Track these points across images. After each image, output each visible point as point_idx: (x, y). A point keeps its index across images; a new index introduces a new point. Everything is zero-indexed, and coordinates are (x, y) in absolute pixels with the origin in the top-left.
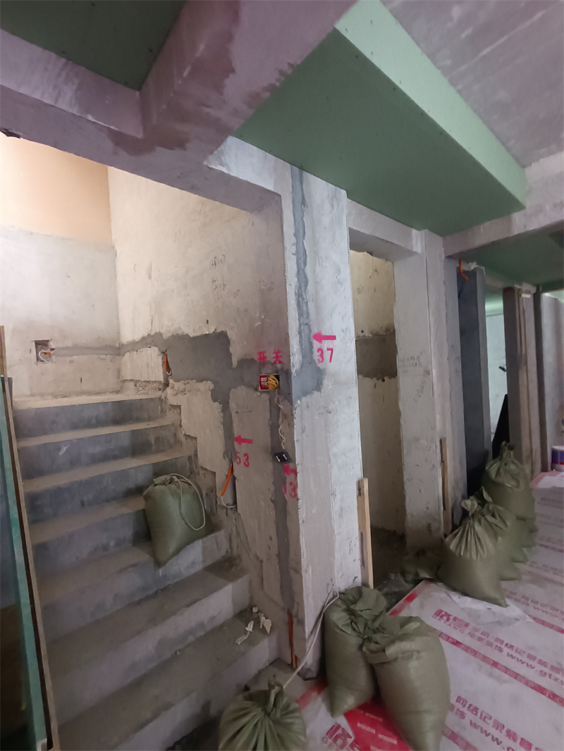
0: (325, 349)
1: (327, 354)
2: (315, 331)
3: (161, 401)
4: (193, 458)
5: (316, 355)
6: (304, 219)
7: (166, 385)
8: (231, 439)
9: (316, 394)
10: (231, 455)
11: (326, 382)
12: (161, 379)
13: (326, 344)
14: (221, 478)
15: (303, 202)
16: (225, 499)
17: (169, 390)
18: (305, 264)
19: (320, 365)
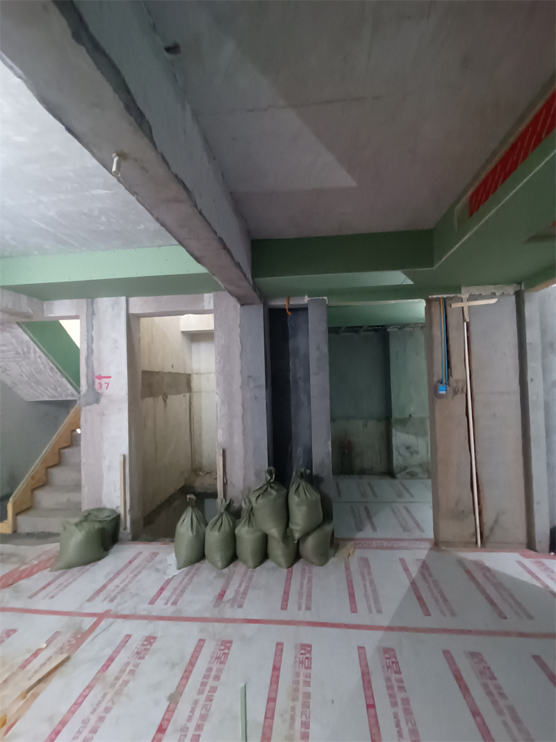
0: (103, 383)
1: (104, 386)
2: (97, 374)
5: (97, 386)
6: (93, 322)
9: (95, 405)
11: (103, 400)
13: (104, 381)
15: (93, 313)
18: (92, 342)
19: (100, 391)
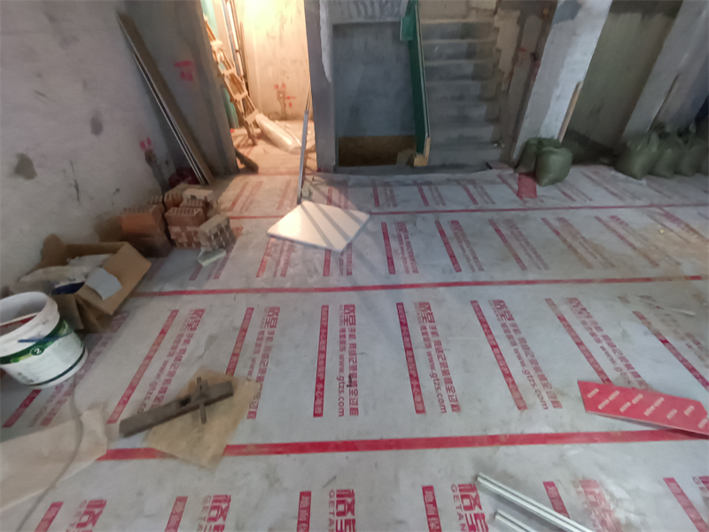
3: (490, 25)
4: (496, 65)
7: (495, 12)
8: (519, 48)
9: (570, 21)
10: (515, 60)
12: (494, 6)
14: (506, 76)
16: (504, 87)
17: (496, 17)
